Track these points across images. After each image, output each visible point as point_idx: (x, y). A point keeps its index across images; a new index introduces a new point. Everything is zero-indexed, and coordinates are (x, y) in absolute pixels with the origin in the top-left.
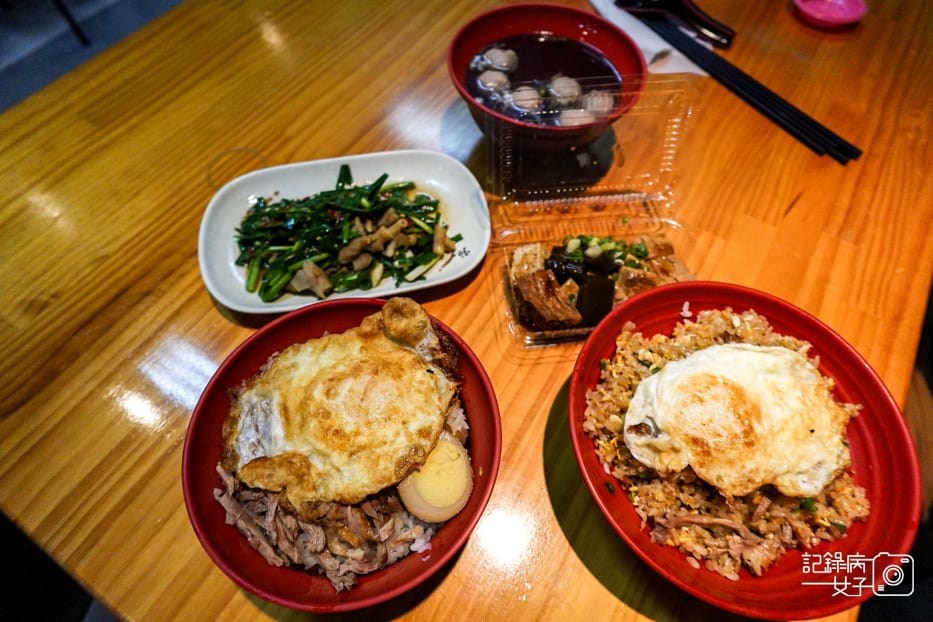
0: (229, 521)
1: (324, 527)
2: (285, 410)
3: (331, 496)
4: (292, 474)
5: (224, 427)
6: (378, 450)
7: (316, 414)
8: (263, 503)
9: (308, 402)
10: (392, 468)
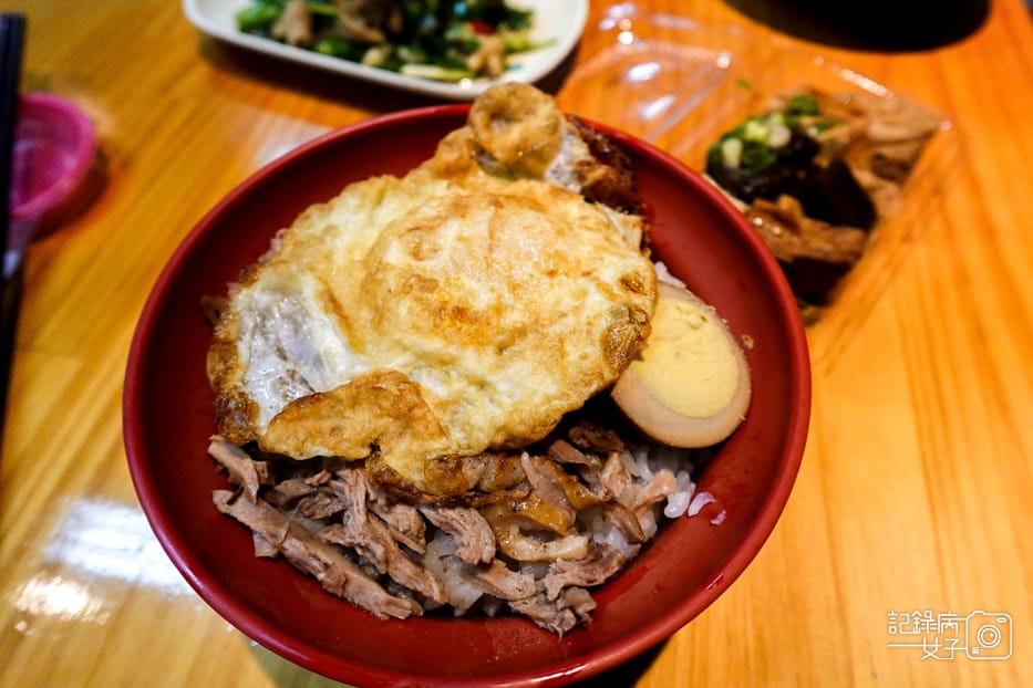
0: (264, 549)
1: (483, 509)
2: (333, 304)
3: (483, 439)
4: (384, 413)
5: (209, 366)
6: (556, 329)
7: (406, 289)
8: (332, 496)
9: (380, 276)
10: (595, 352)
